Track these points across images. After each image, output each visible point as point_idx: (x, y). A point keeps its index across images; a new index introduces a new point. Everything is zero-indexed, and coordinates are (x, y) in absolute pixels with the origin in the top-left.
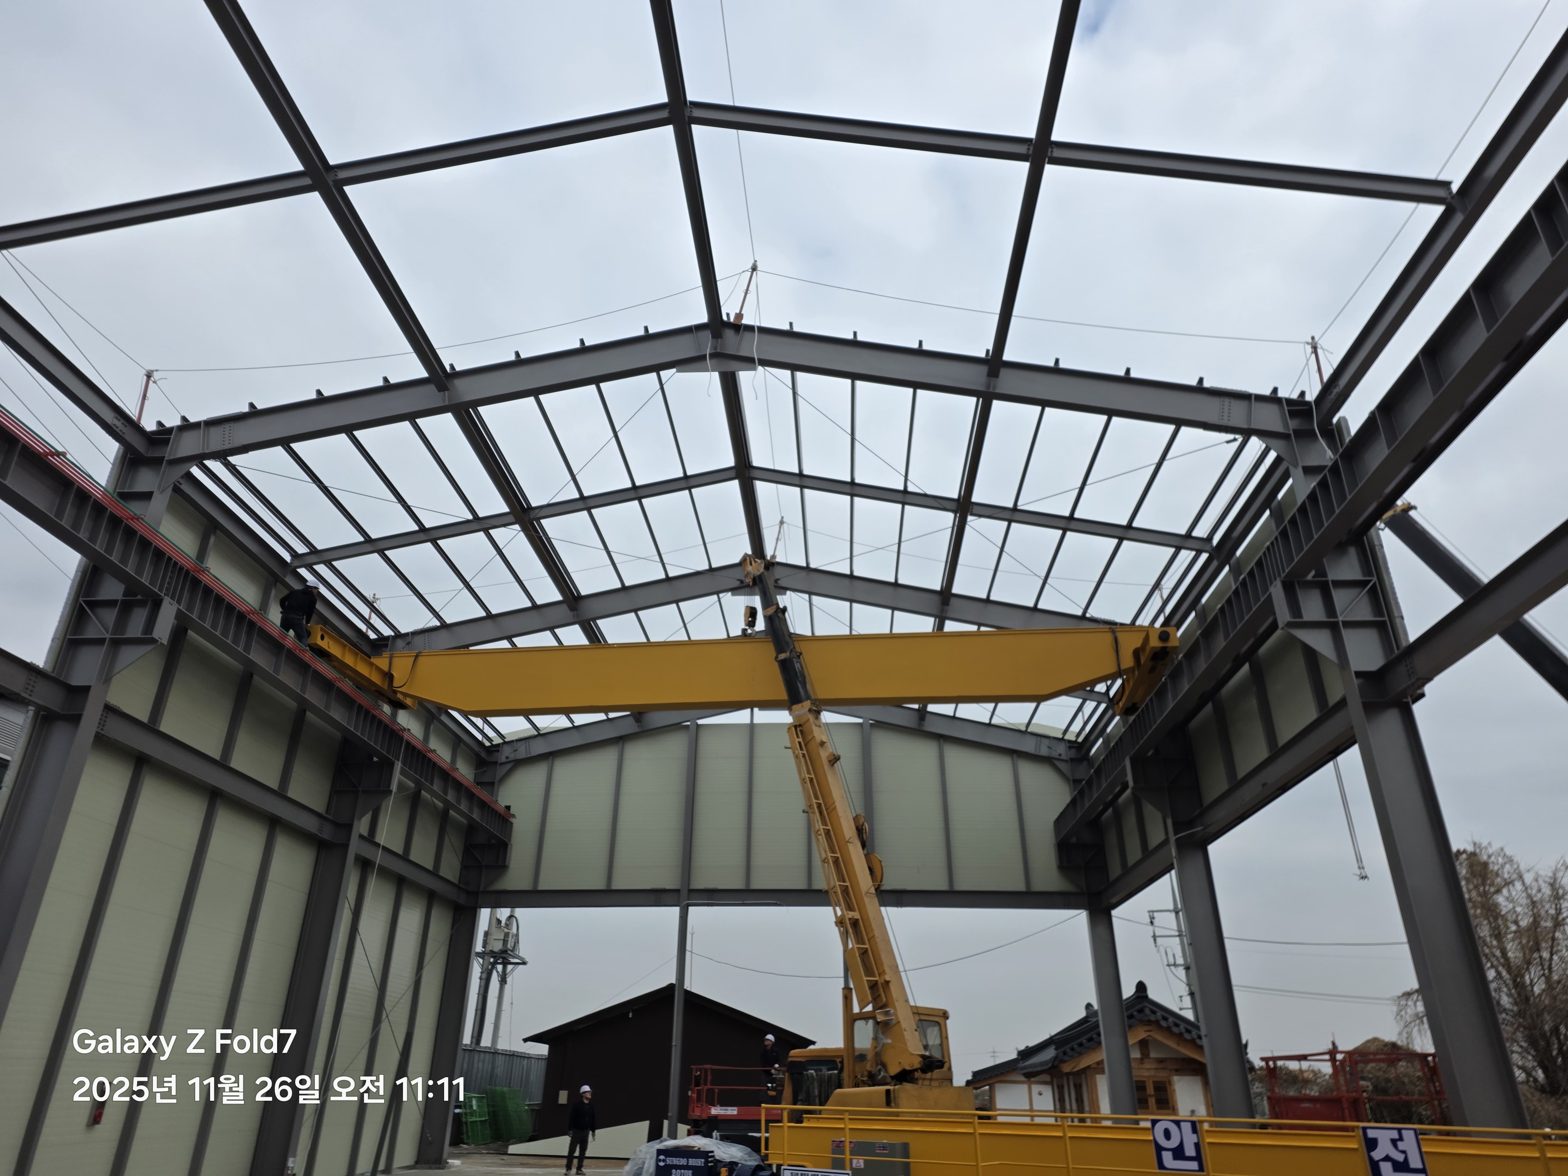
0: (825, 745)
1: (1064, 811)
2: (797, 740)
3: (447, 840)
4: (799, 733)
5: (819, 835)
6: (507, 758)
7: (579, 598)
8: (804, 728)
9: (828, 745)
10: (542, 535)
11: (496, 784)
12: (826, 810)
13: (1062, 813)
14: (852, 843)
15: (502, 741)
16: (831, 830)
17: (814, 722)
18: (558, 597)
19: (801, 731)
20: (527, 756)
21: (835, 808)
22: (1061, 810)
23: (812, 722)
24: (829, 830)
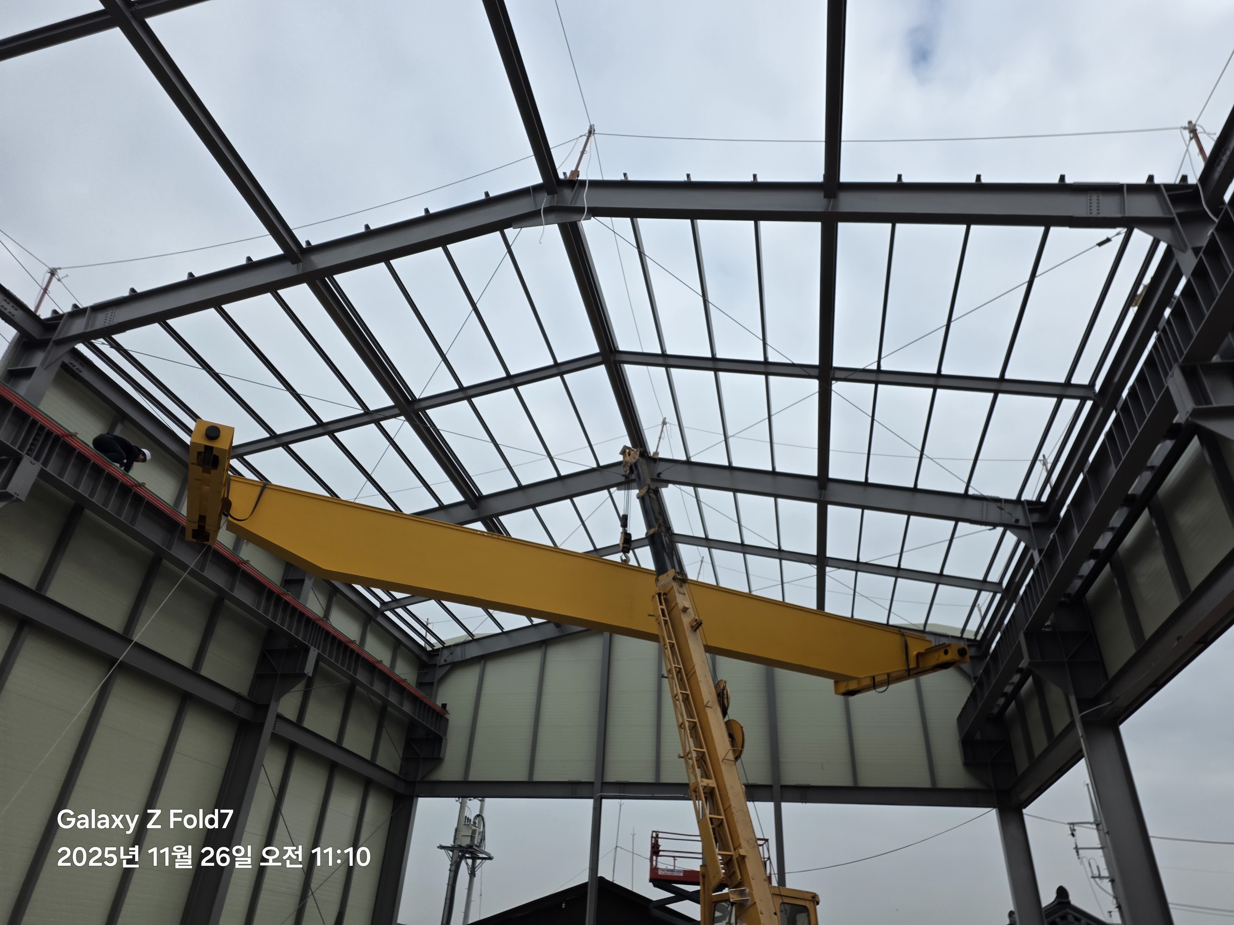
0: (688, 611)
1: (965, 706)
2: (660, 607)
3: (384, 732)
4: (663, 601)
5: (677, 700)
6: (445, 661)
7: (482, 498)
8: (668, 597)
9: (691, 611)
10: (429, 426)
11: (435, 684)
12: (686, 676)
13: (963, 709)
14: (711, 707)
15: (442, 646)
16: (690, 695)
17: (677, 589)
18: (460, 498)
19: (665, 599)
20: (462, 659)
21: (695, 672)
22: (962, 706)
23: (675, 590)
24: (688, 694)
